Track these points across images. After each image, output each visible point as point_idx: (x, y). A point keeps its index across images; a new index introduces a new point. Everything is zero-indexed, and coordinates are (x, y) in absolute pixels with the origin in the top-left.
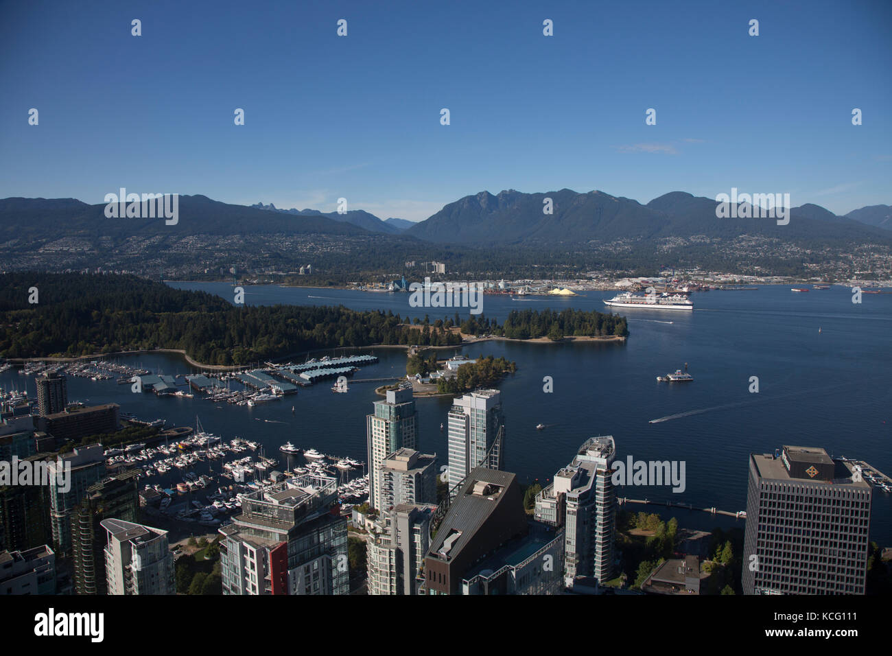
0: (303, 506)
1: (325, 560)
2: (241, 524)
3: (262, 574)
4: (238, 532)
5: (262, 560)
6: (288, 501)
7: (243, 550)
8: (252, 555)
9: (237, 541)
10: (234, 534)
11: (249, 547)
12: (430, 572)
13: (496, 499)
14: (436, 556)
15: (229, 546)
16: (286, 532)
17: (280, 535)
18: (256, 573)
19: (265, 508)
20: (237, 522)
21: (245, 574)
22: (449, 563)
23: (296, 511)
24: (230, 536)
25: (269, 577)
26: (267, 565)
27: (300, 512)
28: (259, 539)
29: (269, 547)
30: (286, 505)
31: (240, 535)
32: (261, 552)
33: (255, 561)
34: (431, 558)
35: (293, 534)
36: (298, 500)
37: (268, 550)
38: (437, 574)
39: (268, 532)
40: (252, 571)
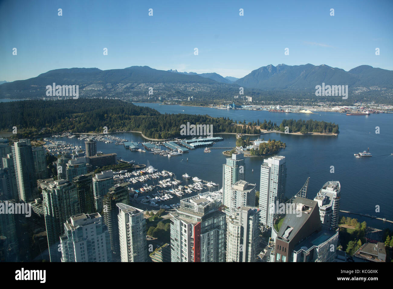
0: (208, 206)
1: (216, 231)
2: (180, 212)
3: (190, 235)
4: (179, 216)
5: (190, 229)
6: (201, 204)
7: (181, 224)
8: (185, 226)
9: (179, 220)
10: (177, 216)
11: (184, 223)
12: (278, 246)
13: (309, 213)
14: (281, 238)
15: (175, 221)
16: (200, 218)
17: (198, 219)
18: (187, 234)
19: (191, 206)
20: (178, 211)
21: (181, 234)
22: (288, 243)
23: (205, 208)
24: (175, 217)
25: (193, 236)
26: (191, 231)
27: (207, 209)
28: (188, 220)
29: (193, 224)
30: (200, 206)
31: (179, 217)
32: (190, 226)
33: (187, 229)
34: (279, 239)
35: (204, 219)
36: (206, 203)
37: (193, 225)
38: (282, 247)
39: (192, 217)
40: (185, 233)
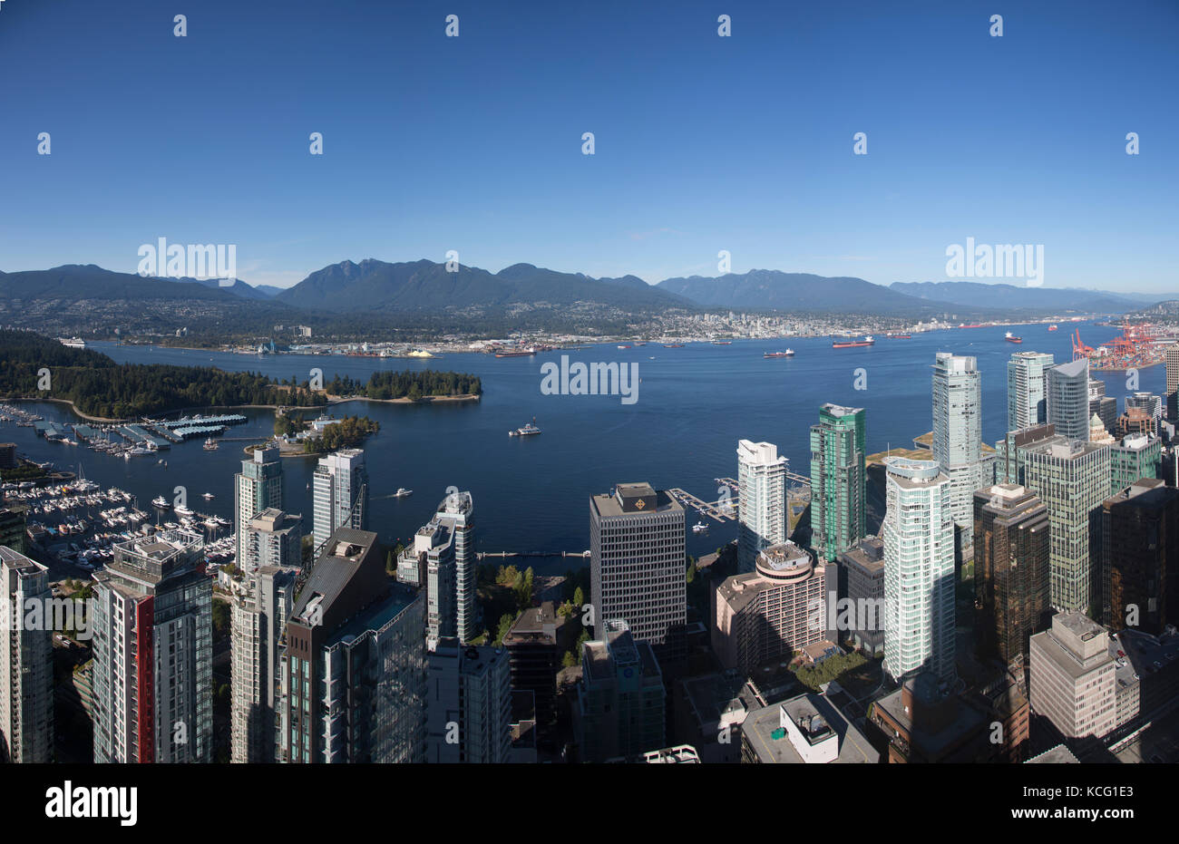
0: (171, 561)
1: (189, 620)
2: (112, 571)
3: (129, 626)
4: (109, 580)
5: (130, 612)
6: (156, 554)
7: (113, 599)
8: (120, 605)
9: (108, 588)
10: (106, 581)
11: (119, 597)
12: (292, 638)
14: (298, 621)
15: (100, 592)
16: (153, 586)
17: (147, 588)
18: (123, 623)
19: (135, 559)
20: (108, 570)
21: (113, 623)
22: (311, 629)
23: (164, 565)
24: (102, 582)
25: (135, 630)
26: (134, 617)
27: (168, 567)
28: (128, 590)
29: (136, 599)
30: (155, 558)
31: (111, 583)
32: (129, 602)
33: (123, 611)
34: (292, 623)
35: (162, 588)
36: (166, 554)
37: (136, 602)
38: (299, 640)
39: (136, 583)
40: (120, 621)
